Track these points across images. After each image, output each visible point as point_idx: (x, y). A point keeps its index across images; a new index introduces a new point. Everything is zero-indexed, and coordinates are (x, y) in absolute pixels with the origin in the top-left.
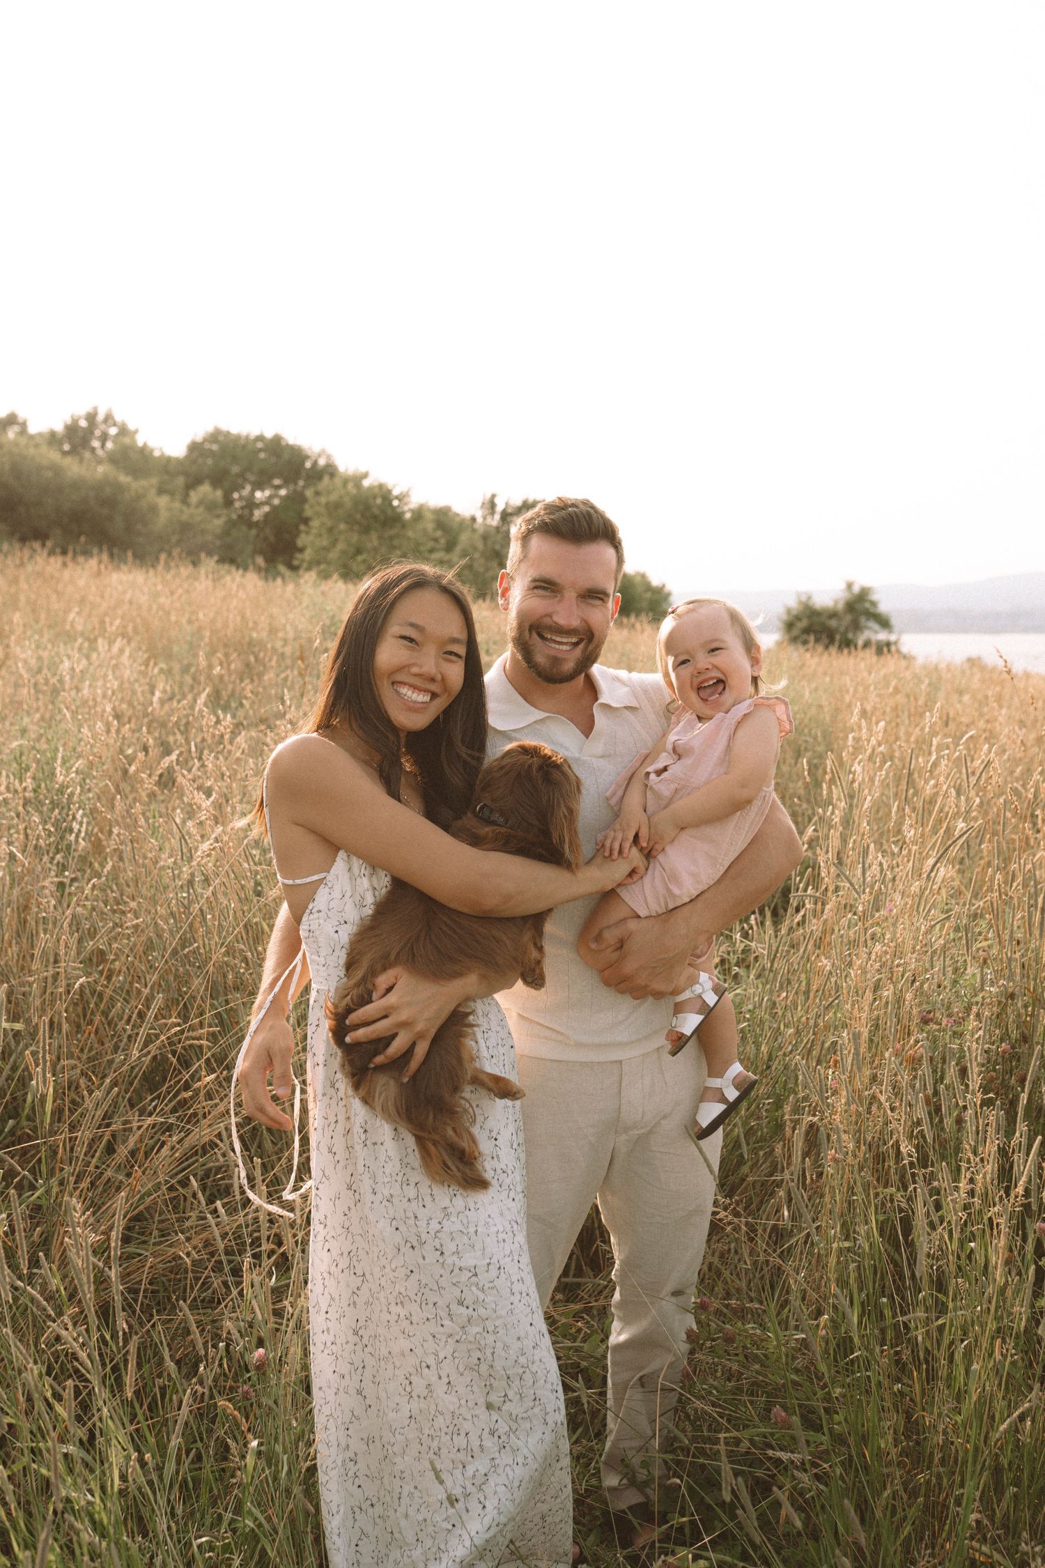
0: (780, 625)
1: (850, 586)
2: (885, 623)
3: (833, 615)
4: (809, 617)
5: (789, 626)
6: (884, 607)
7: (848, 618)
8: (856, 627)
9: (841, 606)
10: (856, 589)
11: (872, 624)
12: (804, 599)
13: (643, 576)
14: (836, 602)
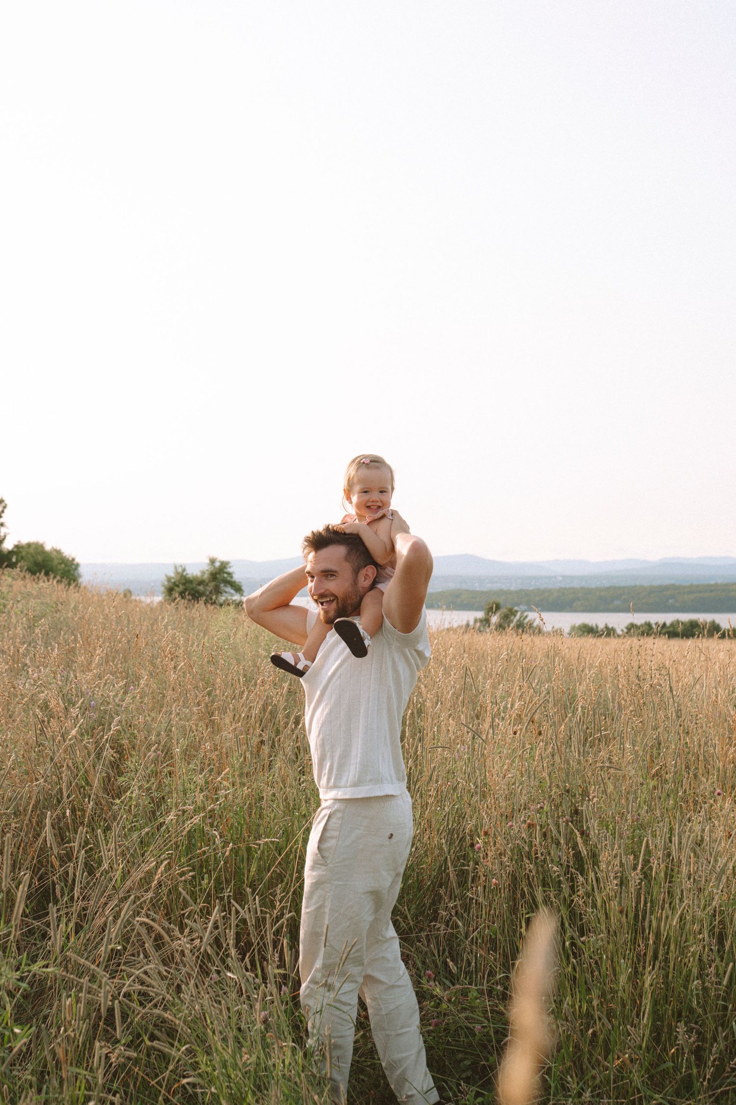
0: (162, 589)
1: (213, 561)
2: (238, 589)
3: (201, 583)
4: (184, 584)
5: (170, 590)
6: (237, 577)
7: (212, 585)
8: (218, 591)
9: (206, 576)
10: (217, 564)
11: (229, 589)
12: (180, 570)
13: (58, 552)
14: (203, 573)
